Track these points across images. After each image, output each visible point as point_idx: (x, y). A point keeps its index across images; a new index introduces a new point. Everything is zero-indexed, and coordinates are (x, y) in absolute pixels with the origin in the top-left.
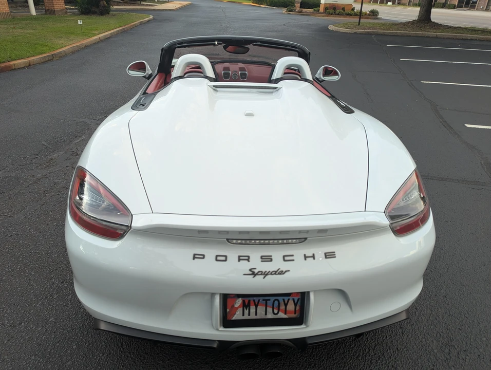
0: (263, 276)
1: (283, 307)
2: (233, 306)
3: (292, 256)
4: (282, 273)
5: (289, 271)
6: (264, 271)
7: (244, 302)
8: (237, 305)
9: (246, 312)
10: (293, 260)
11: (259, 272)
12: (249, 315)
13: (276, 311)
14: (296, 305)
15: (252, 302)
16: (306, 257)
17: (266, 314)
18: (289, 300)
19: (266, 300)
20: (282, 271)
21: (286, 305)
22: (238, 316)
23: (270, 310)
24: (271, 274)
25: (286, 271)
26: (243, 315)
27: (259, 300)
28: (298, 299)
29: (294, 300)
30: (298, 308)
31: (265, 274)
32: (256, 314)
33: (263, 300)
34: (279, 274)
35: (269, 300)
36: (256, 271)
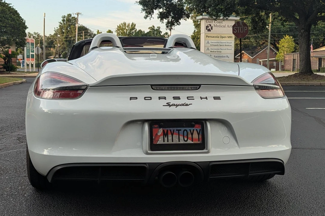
0: (175, 106)
1: (190, 136)
2: (157, 134)
3: (193, 97)
4: (187, 105)
5: (191, 104)
6: (176, 104)
7: (164, 131)
8: (159, 134)
9: (166, 139)
10: (194, 99)
11: (173, 104)
12: (168, 141)
13: (186, 139)
14: (199, 134)
15: (169, 132)
16: (201, 98)
17: (179, 141)
18: (194, 130)
19: (179, 130)
20: (187, 104)
21: (192, 134)
22: (160, 141)
23: (181, 138)
24: (180, 105)
25: (190, 104)
26: (164, 141)
27: (174, 130)
28: (200, 130)
29: (197, 130)
30: (200, 137)
31: (177, 106)
32: (173, 141)
33: (177, 130)
34: (185, 105)
35: (181, 130)
36: (171, 104)
